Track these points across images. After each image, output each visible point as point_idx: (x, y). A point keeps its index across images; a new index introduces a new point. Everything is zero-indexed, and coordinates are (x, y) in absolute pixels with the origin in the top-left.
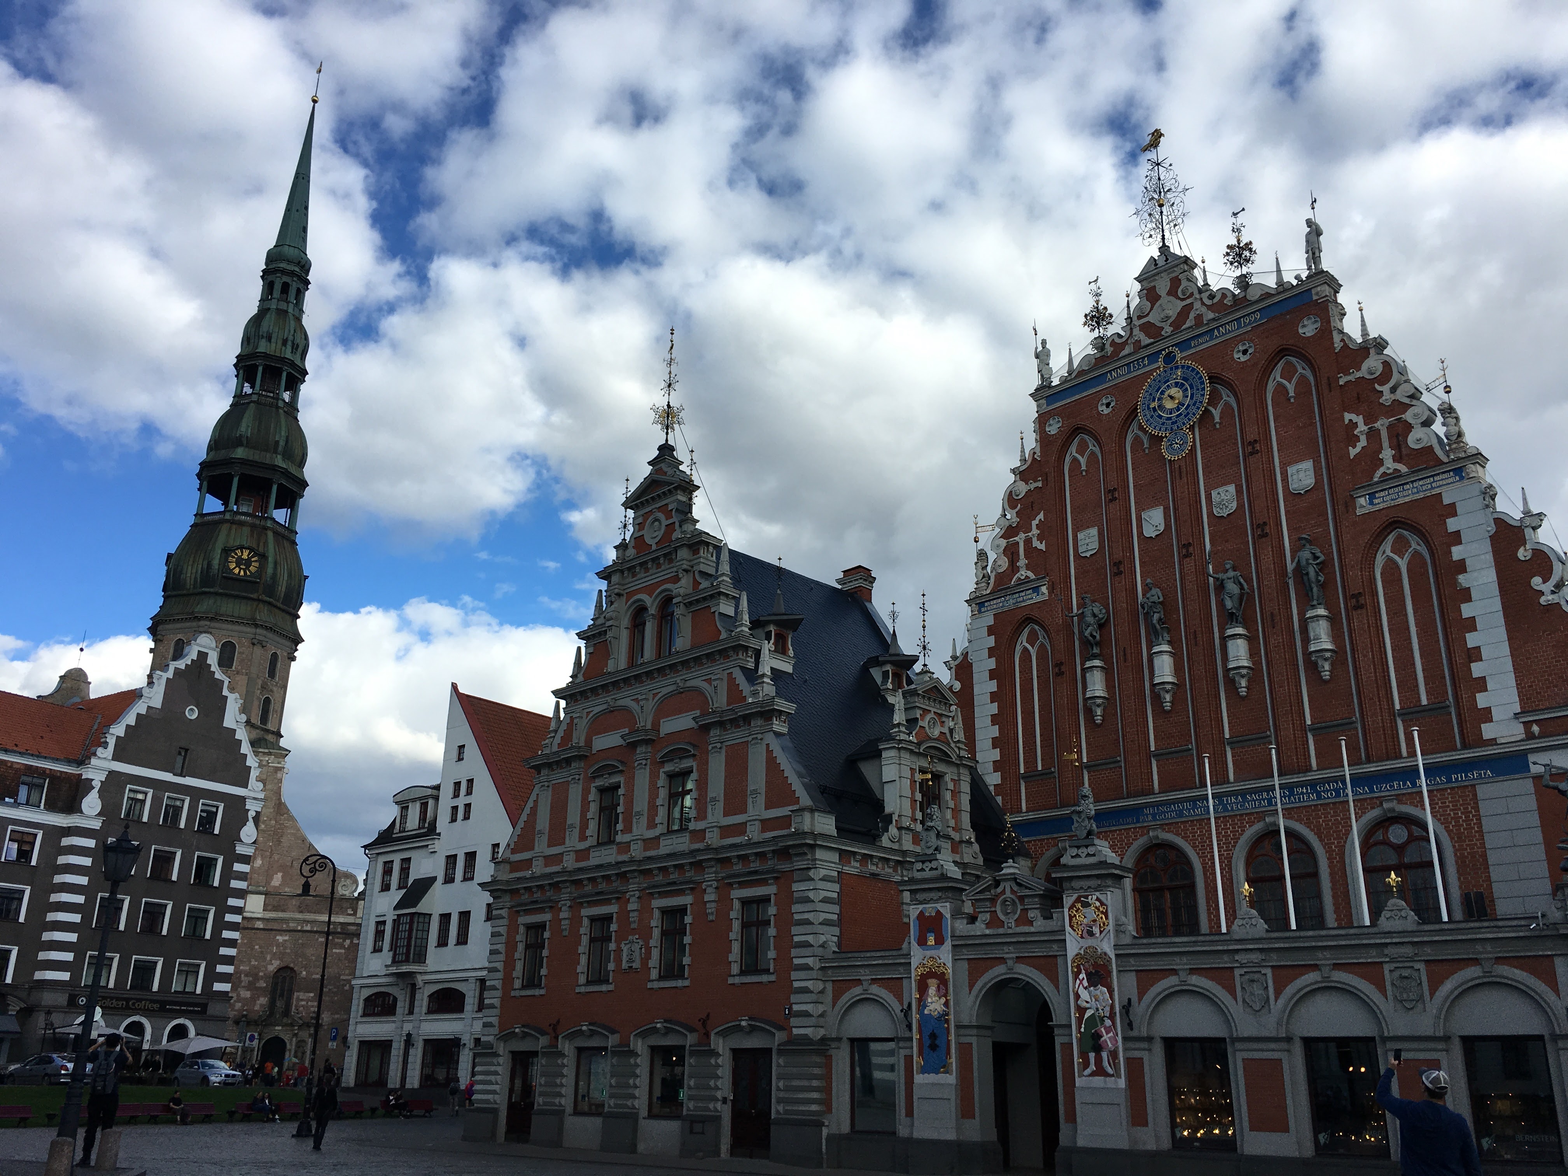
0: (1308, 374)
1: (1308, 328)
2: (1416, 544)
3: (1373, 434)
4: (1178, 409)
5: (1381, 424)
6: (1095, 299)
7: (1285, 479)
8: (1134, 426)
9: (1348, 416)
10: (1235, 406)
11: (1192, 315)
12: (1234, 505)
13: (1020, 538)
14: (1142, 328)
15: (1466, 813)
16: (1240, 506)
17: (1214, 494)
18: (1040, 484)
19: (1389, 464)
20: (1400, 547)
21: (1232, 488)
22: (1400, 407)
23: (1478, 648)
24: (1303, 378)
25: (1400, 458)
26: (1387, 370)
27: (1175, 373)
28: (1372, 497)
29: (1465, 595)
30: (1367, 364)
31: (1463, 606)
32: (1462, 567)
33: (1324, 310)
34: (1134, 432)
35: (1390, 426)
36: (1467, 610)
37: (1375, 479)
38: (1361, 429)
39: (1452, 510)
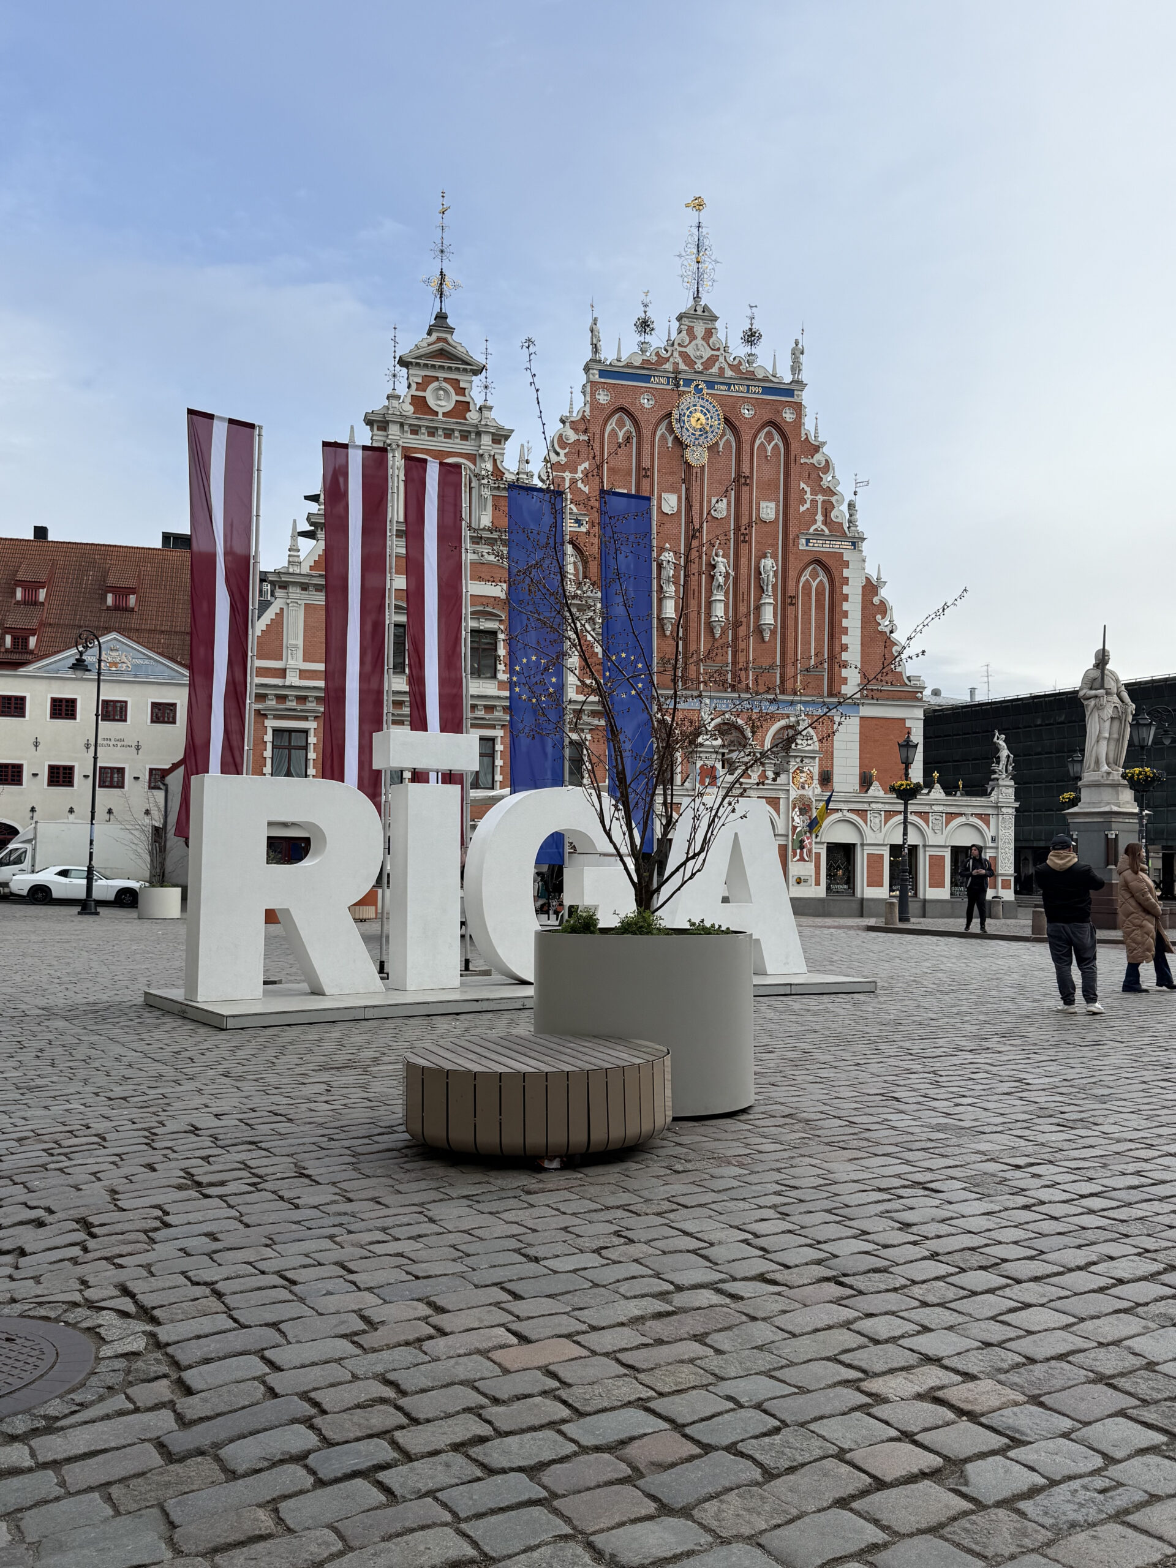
0: (781, 444)
1: (788, 416)
2: (822, 577)
3: (814, 503)
4: (700, 430)
5: (820, 498)
6: (643, 309)
7: (758, 509)
8: (663, 426)
9: (802, 485)
10: (733, 445)
11: (717, 365)
12: (725, 513)
13: (567, 475)
14: (681, 354)
15: (828, 729)
16: (729, 515)
17: (713, 500)
18: (586, 438)
19: (819, 524)
20: (814, 575)
21: (725, 501)
22: (830, 492)
23: (847, 645)
24: (777, 446)
25: (825, 523)
26: (827, 467)
27: (701, 402)
28: (808, 541)
29: (845, 614)
30: (817, 457)
31: (844, 620)
32: (846, 598)
33: (798, 407)
34: (662, 430)
35: (823, 501)
36: (845, 623)
37: (811, 531)
38: (808, 496)
39: (846, 564)
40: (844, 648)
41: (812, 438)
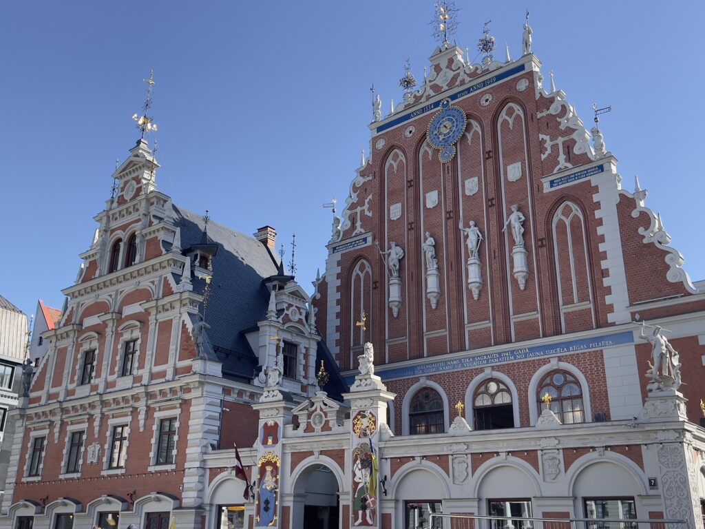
0: (521, 112)
1: (522, 85)
2: (577, 211)
3: (555, 147)
4: (449, 133)
5: (560, 140)
6: (406, 71)
7: (505, 174)
8: (424, 144)
9: (541, 136)
10: (480, 133)
11: (459, 79)
12: (477, 189)
13: (359, 209)
14: (431, 87)
15: (596, 366)
16: (480, 189)
17: (466, 182)
18: (370, 178)
19: (562, 163)
20: (567, 212)
21: (476, 179)
22: (570, 131)
23: (607, 270)
24: (518, 115)
25: (568, 160)
26: (564, 109)
27: (449, 113)
28: (552, 183)
29: (602, 238)
30: (553, 106)
31: (600, 245)
32: (600, 222)
33: (531, 76)
34: (424, 147)
35: (564, 143)
36: (602, 247)
37: (555, 171)
38: (548, 144)
39: (596, 189)
40: (605, 273)
41: (547, 94)
